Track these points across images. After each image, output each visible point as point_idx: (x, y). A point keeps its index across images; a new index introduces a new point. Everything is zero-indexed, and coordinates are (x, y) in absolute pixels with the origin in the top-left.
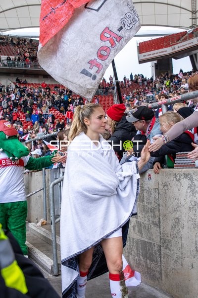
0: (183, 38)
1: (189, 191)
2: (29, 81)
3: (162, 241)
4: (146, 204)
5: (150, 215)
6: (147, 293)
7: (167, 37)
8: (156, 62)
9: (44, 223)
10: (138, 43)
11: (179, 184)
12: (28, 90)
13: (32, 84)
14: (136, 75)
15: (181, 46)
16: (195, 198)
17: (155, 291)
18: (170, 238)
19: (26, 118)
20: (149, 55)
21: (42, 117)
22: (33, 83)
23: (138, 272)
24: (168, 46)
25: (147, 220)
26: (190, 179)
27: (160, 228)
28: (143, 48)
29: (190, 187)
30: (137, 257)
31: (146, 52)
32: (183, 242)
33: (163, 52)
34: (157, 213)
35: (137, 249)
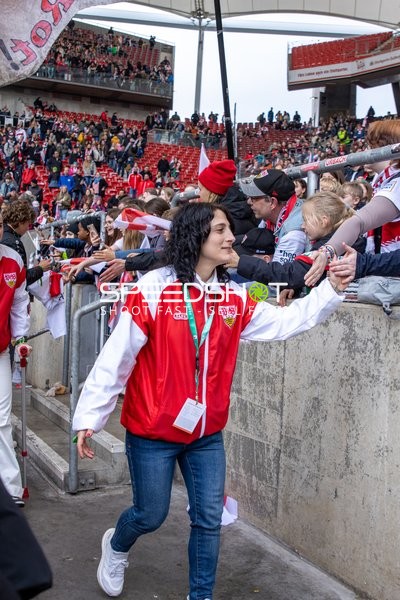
0: (382, 46)
1: (343, 346)
2: (61, 106)
3: (283, 442)
4: (258, 366)
5: (265, 388)
6: (246, 540)
7: (351, 40)
8: (322, 89)
9: (62, 392)
10: (291, 47)
11: (326, 333)
12: (59, 125)
13: (67, 113)
14: (279, 114)
15: (377, 62)
16: (353, 362)
17: (262, 537)
18: (298, 437)
19: (49, 182)
20: (309, 74)
21: (82, 183)
22: (70, 111)
23: (234, 498)
24: (350, 58)
25: (259, 398)
26: (347, 324)
27: (281, 415)
28: (299, 58)
29: (346, 339)
30: (233, 470)
31: (306, 67)
32: (323, 446)
33: (339, 70)
34: (279, 386)
35: (235, 453)
